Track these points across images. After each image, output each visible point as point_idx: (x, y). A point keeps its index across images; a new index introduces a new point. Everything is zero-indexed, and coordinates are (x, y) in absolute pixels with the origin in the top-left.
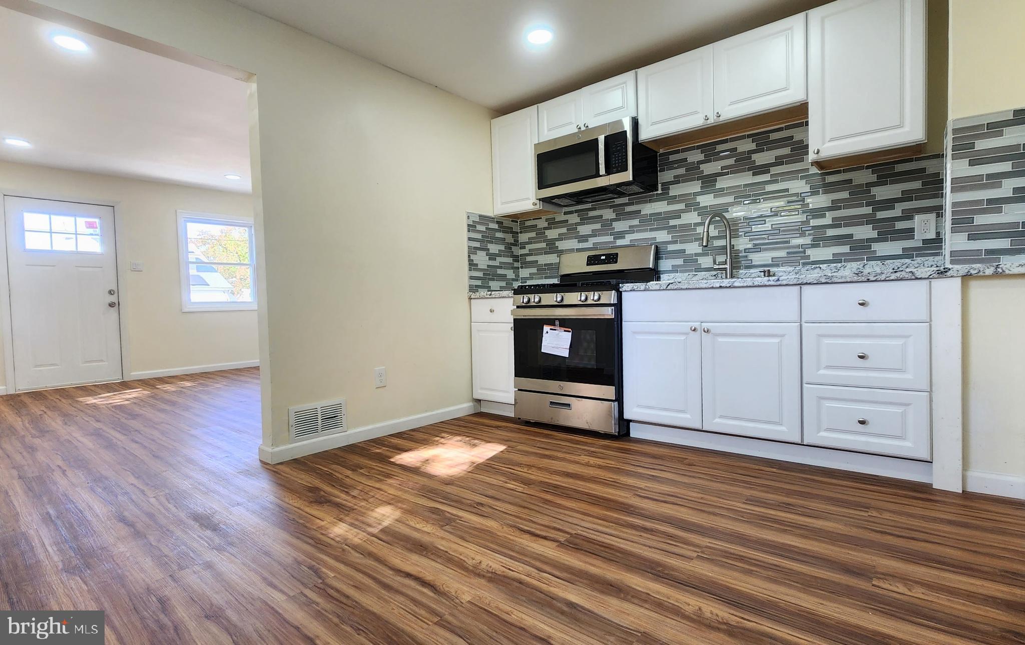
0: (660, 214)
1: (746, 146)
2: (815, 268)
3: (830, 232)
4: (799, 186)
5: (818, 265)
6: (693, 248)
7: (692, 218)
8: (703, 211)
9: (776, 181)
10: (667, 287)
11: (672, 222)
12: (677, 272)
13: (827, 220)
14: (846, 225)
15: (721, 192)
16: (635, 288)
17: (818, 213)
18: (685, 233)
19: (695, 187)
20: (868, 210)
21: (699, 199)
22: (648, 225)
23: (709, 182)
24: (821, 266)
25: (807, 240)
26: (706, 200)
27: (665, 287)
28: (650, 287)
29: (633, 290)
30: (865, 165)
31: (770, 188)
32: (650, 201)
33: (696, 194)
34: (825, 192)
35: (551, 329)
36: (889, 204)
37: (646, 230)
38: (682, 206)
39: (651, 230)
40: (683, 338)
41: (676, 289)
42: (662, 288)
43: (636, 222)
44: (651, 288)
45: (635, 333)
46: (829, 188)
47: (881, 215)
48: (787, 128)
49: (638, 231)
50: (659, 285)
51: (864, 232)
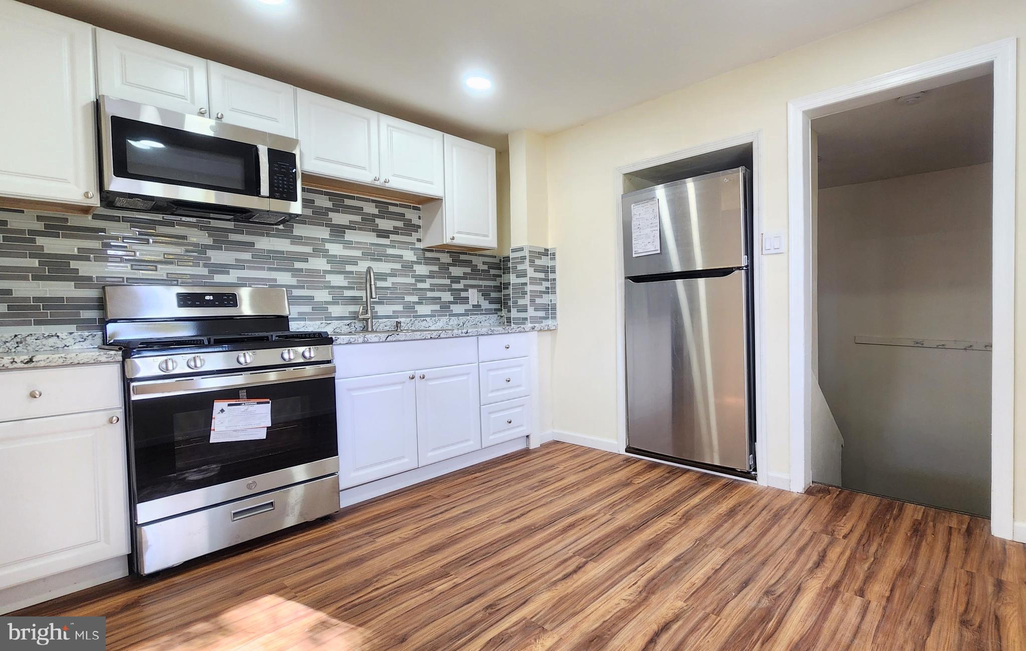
0: (283, 252)
1: (371, 209)
2: (424, 320)
3: (430, 294)
4: (409, 256)
5: (425, 319)
6: (322, 296)
7: (319, 264)
8: (332, 259)
9: (394, 247)
10: (386, 339)
11: (298, 265)
12: (305, 319)
13: (426, 285)
14: (439, 290)
15: (348, 245)
16: (352, 340)
17: (421, 279)
18: (313, 279)
19: (323, 233)
20: (448, 282)
21: (328, 246)
22: (265, 263)
23: (338, 231)
24: (427, 319)
25: (415, 299)
26: (335, 249)
27: (384, 339)
28: (369, 339)
29: (349, 343)
30: (446, 250)
31: (390, 251)
32: (268, 235)
33: (324, 240)
34: (426, 264)
35: (229, 405)
36: (456, 280)
37: (263, 269)
38: (308, 249)
39: (270, 269)
40: (399, 387)
41: (395, 341)
42: (381, 340)
43: (247, 256)
44: (370, 341)
45: (349, 390)
46: (428, 261)
47: (455, 286)
48: (401, 206)
49: (250, 268)
50: (378, 337)
51: (447, 297)
